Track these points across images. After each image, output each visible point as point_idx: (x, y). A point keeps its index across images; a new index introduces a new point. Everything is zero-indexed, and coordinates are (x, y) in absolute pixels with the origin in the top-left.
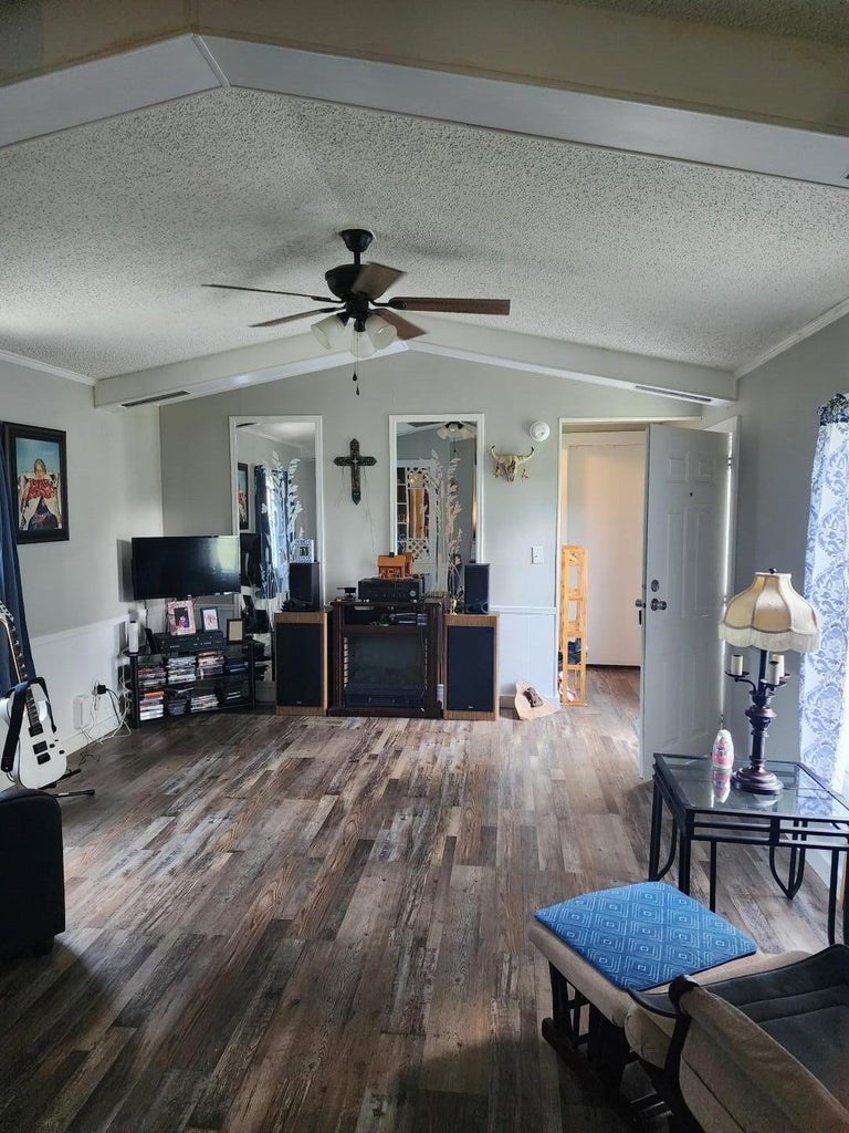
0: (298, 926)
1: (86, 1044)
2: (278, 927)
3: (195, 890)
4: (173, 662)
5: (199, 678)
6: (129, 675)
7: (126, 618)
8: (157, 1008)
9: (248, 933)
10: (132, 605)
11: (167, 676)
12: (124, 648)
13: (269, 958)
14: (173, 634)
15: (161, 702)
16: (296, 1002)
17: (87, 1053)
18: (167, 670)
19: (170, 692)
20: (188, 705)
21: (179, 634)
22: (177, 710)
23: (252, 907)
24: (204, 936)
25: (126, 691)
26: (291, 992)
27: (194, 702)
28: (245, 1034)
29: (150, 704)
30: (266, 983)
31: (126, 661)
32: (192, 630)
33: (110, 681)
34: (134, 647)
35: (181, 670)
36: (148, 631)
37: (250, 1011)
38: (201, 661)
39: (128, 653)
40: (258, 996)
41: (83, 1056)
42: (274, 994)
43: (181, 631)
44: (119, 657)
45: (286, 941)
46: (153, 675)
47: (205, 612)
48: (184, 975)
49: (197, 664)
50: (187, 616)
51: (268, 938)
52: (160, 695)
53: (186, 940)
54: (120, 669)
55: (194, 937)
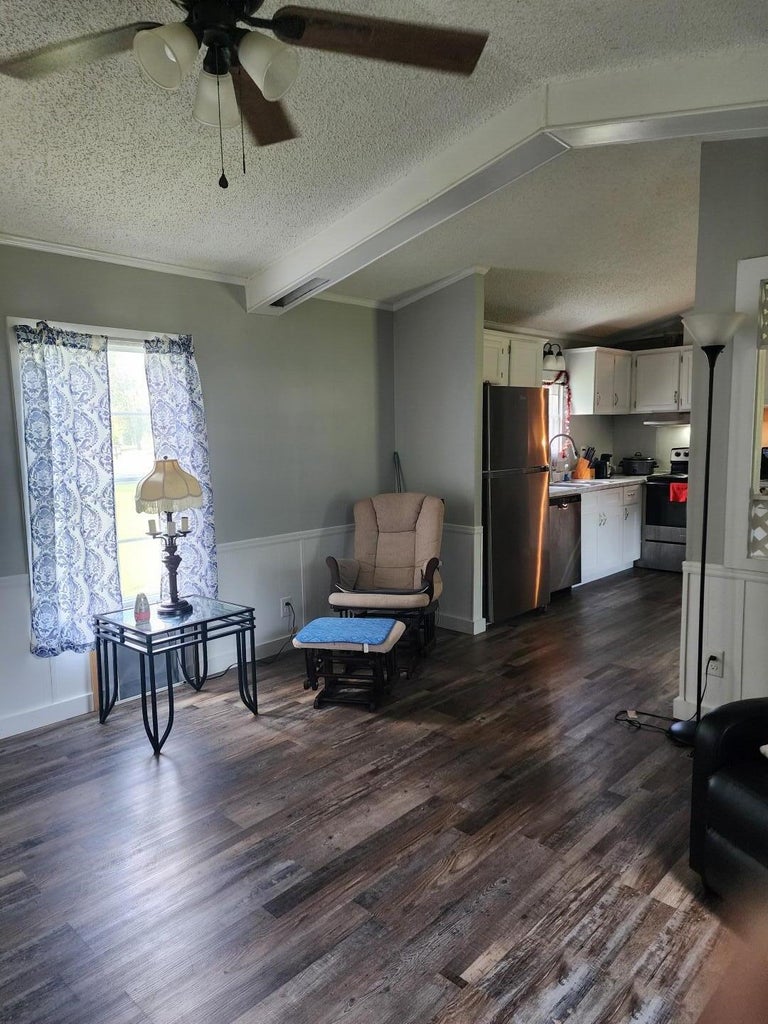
0: (454, 820)
1: (643, 794)
2: (470, 826)
3: (538, 917)
8: (593, 797)
9: (500, 830)
13: (495, 801)
16: (492, 768)
17: (643, 787)
23: (483, 857)
24: (542, 842)
26: (492, 775)
28: (534, 764)
30: (506, 785)
37: (526, 773)
40: (516, 780)
41: (647, 785)
42: (504, 777)
45: (472, 810)
48: (567, 814)
51: (486, 819)
53: (561, 846)
55: (552, 846)
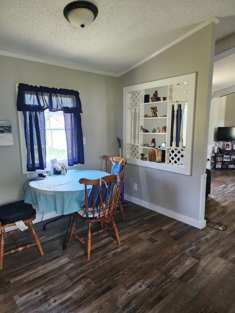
4: (225, 156)
5: (231, 161)
6: (214, 158)
7: (214, 145)
10: (215, 143)
11: (223, 159)
12: (213, 152)
14: (225, 150)
15: (221, 165)
18: (223, 158)
19: (223, 162)
20: (227, 167)
21: (227, 150)
22: (225, 167)
25: (213, 161)
27: (229, 166)
29: (218, 165)
31: (214, 155)
32: (230, 149)
33: (210, 158)
34: (216, 152)
35: (226, 159)
36: (220, 148)
38: (231, 157)
39: (214, 153)
43: (227, 149)
44: (212, 154)
46: (220, 158)
47: (234, 145)
49: (230, 157)
50: (229, 145)
52: (221, 163)
54: (212, 156)
